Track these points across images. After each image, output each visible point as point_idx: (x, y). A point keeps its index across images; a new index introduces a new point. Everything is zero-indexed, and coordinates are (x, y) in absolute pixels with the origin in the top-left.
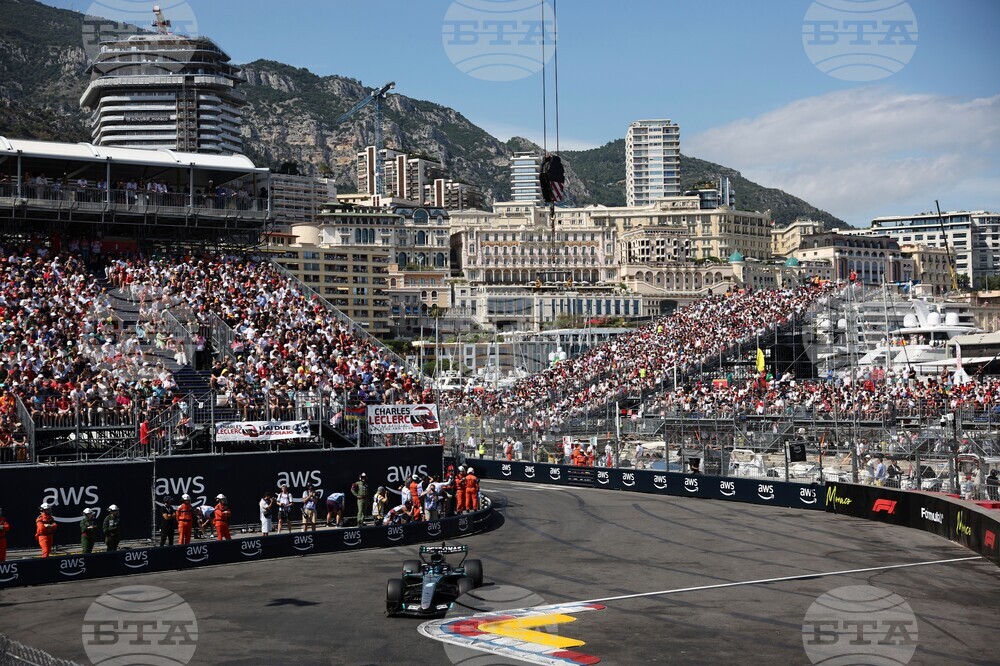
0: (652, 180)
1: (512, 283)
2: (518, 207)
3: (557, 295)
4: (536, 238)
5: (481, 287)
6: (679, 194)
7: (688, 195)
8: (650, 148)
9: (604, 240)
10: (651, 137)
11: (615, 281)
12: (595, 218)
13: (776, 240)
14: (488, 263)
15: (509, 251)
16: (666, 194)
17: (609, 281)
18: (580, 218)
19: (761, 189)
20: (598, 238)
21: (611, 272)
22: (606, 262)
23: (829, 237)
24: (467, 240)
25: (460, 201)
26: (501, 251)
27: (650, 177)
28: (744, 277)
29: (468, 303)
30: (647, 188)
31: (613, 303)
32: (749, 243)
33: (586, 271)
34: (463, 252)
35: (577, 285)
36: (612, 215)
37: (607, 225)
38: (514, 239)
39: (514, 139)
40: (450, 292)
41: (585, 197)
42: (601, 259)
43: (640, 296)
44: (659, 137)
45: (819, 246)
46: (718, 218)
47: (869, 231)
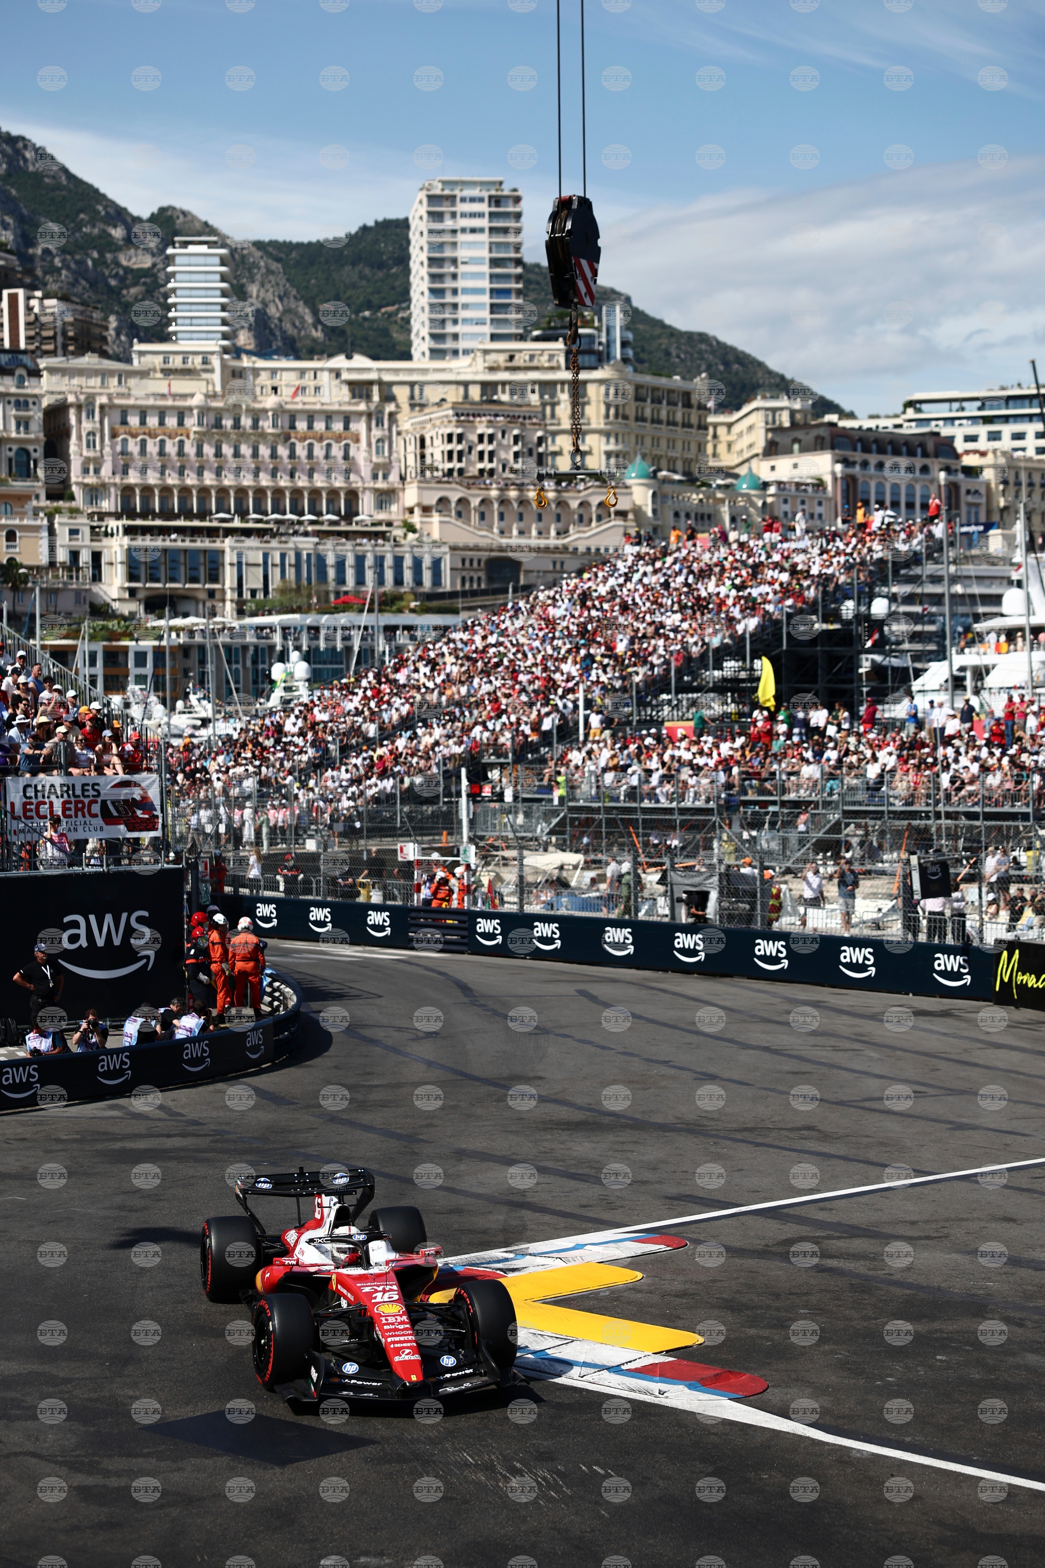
0: (466, 306)
1: (176, 517)
2: (186, 354)
3: (274, 543)
4: (228, 423)
5: (113, 524)
6: (521, 338)
7: (537, 339)
8: (461, 238)
9: (369, 429)
10: (463, 215)
11: (393, 517)
12: (351, 384)
13: (715, 436)
14: (125, 472)
15: (171, 448)
16: (494, 337)
17: (382, 516)
18: (317, 382)
19: (672, 333)
20: (359, 427)
21: (385, 497)
22: (375, 477)
23: (822, 432)
24: (79, 421)
25: (60, 339)
26: (152, 448)
27: (461, 299)
28: (654, 511)
29: (85, 557)
30: (455, 322)
31: (389, 561)
32: (663, 444)
33: (333, 493)
34: (73, 448)
35: (312, 522)
36: (387, 378)
37: (376, 398)
38: (181, 423)
39: (162, 210)
40: (45, 534)
41: (314, 340)
42: (365, 470)
43: (446, 549)
44: (481, 215)
45: (804, 450)
46: (603, 389)
47: (898, 421)
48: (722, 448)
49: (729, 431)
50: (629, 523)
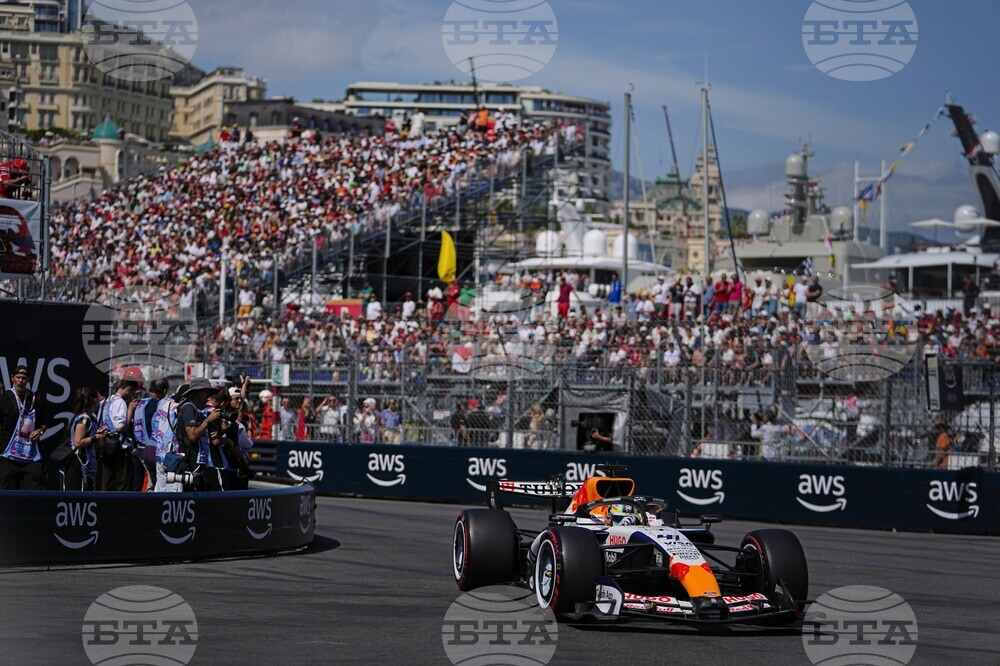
23: (279, 108)
28: (120, 171)
46: (73, 52)
47: (341, 107)
48: (179, 119)
49: (187, 103)
50: (96, 180)
